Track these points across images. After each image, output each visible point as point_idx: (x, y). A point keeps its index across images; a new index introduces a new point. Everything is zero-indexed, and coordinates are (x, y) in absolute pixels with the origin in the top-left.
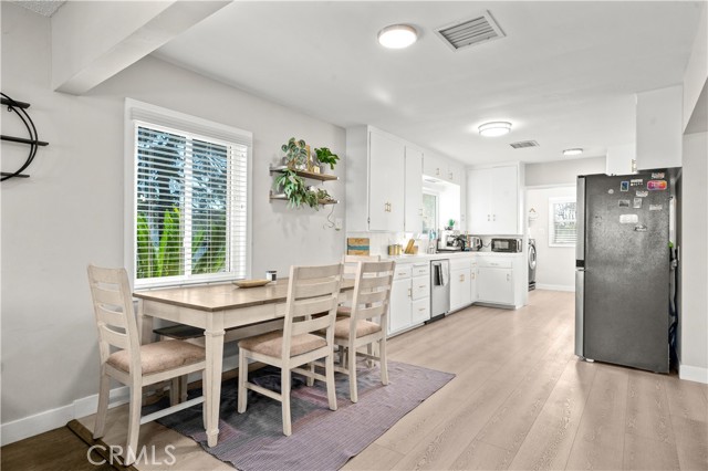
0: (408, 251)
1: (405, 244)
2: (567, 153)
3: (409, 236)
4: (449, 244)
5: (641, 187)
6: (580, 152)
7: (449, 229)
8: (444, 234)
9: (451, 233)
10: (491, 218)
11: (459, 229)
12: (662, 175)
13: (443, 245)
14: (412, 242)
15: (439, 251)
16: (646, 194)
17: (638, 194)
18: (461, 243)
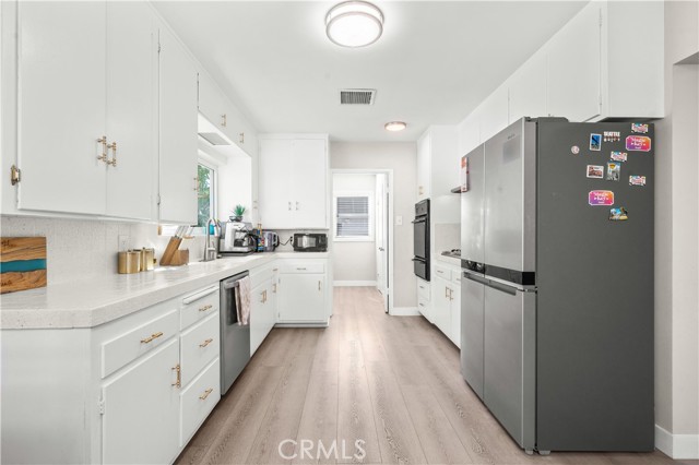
0: (166, 261)
1: (160, 248)
2: (390, 128)
3: (169, 231)
4: (238, 243)
5: (618, 146)
6: (402, 127)
7: (238, 220)
8: (230, 227)
9: (241, 226)
10: (294, 206)
11: (251, 220)
12: (645, 128)
13: (228, 244)
14: (175, 241)
15: (222, 253)
16: (624, 157)
17: (614, 155)
18: (255, 241)
